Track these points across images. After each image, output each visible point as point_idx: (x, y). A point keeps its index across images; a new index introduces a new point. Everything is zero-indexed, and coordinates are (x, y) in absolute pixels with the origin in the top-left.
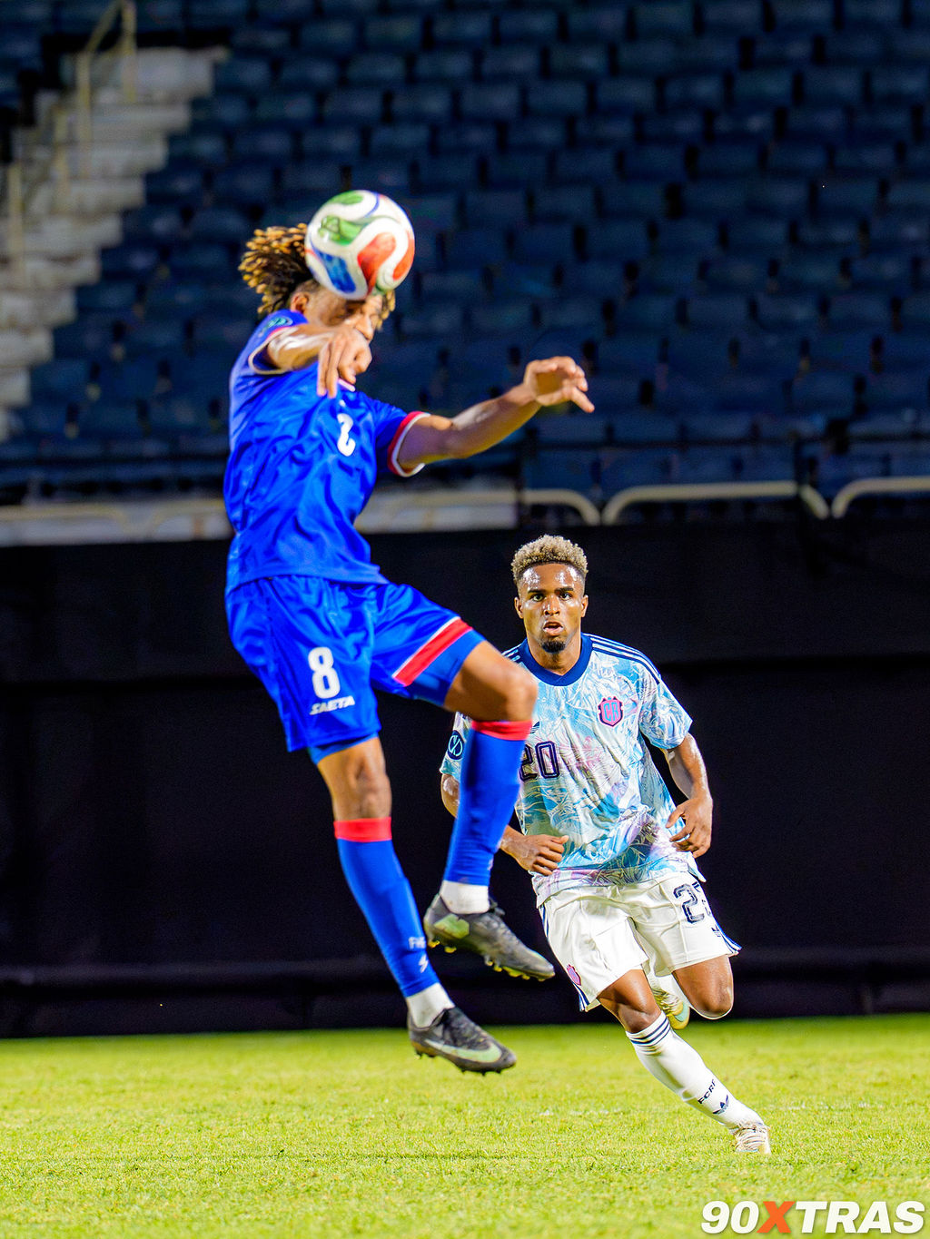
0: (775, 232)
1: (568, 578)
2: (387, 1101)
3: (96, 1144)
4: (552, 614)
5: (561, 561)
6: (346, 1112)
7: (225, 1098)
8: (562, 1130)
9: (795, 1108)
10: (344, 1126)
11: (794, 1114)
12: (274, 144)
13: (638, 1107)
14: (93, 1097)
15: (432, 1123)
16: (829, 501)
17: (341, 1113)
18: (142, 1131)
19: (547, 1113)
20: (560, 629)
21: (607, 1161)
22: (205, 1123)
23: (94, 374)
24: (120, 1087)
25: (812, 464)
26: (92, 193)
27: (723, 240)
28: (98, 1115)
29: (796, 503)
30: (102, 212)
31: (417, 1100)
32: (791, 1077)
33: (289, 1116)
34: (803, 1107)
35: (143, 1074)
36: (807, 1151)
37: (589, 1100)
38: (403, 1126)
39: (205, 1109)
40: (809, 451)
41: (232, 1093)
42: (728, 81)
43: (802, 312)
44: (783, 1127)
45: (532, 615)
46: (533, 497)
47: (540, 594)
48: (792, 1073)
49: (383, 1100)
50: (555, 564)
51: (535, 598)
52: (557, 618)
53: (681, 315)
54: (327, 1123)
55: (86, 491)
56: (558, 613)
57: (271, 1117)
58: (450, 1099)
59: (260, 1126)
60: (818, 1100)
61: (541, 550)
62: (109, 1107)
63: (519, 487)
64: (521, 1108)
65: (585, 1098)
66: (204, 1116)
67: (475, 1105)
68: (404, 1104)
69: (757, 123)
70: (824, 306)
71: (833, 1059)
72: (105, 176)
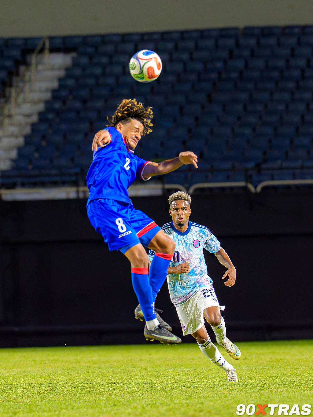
0: (240, 107)
1: (185, 204)
2: (124, 366)
3: (37, 379)
4: (180, 215)
5: (183, 199)
6: (112, 369)
7: (76, 365)
8: (176, 375)
9: (245, 368)
10: (111, 374)
11: (245, 370)
12: (91, 81)
13: (199, 368)
14: (36, 365)
15: (137, 373)
16: (255, 187)
17: (110, 370)
18: (51, 375)
19: (172, 370)
20: (183, 220)
21: (190, 384)
22: (70, 373)
23: (37, 150)
24: (44, 362)
25: (250, 177)
26: (36, 96)
27: (224, 110)
28: (38, 370)
29: (245, 188)
30: (39, 101)
31: (133, 366)
32: (244, 359)
33: (95, 371)
34: (248, 368)
35: (51, 358)
36: (249, 381)
37: (184, 366)
38: (129, 374)
39: (70, 369)
40: (250, 173)
41: (77, 364)
42: (225, 62)
43: (247, 131)
44: (242, 374)
45: (174, 215)
46: (168, 186)
47: (177, 209)
48: (244, 358)
49: (122, 366)
50: (181, 200)
51: (175, 210)
52: (182, 216)
53: (212, 132)
54: (106, 373)
55: (35, 185)
56: (182, 215)
57: (89, 371)
58: (143, 366)
59: (86, 374)
60: (252, 366)
61: (177, 196)
62: (41, 368)
63: (163, 183)
64: (164, 369)
65: (183, 365)
66: (70, 371)
67: (150, 367)
68: (129, 367)
69: (234, 75)
70: (254, 130)
71: (257, 354)
72: (40, 91)
